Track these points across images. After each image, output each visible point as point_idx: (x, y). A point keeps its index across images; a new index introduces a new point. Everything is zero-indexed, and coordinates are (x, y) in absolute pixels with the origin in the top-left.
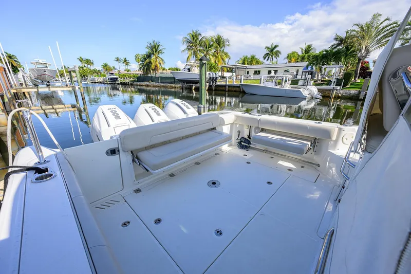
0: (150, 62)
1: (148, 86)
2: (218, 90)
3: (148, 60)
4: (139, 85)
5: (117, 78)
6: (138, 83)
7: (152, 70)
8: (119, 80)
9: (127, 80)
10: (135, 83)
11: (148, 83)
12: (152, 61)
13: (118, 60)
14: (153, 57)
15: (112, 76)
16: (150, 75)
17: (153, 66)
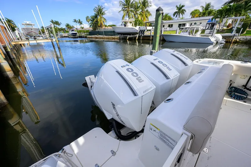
0: (97, 21)
1: (97, 38)
2: (145, 40)
3: (95, 20)
4: (91, 38)
5: (76, 33)
6: (90, 36)
7: (99, 27)
8: (78, 35)
9: (83, 35)
10: (88, 36)
11: (96, 36)
12: (99, 20)
13: (75, 21)
14: (99, 17)
15: (73, 32)
16: (97, 30)
17: (99, 24)
